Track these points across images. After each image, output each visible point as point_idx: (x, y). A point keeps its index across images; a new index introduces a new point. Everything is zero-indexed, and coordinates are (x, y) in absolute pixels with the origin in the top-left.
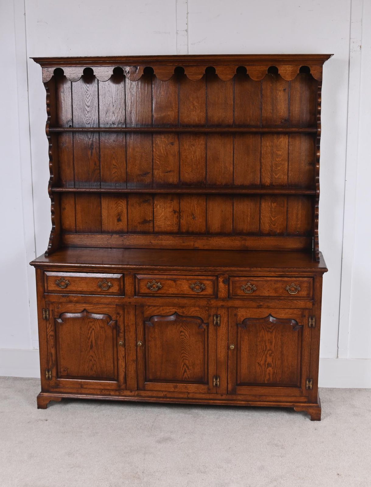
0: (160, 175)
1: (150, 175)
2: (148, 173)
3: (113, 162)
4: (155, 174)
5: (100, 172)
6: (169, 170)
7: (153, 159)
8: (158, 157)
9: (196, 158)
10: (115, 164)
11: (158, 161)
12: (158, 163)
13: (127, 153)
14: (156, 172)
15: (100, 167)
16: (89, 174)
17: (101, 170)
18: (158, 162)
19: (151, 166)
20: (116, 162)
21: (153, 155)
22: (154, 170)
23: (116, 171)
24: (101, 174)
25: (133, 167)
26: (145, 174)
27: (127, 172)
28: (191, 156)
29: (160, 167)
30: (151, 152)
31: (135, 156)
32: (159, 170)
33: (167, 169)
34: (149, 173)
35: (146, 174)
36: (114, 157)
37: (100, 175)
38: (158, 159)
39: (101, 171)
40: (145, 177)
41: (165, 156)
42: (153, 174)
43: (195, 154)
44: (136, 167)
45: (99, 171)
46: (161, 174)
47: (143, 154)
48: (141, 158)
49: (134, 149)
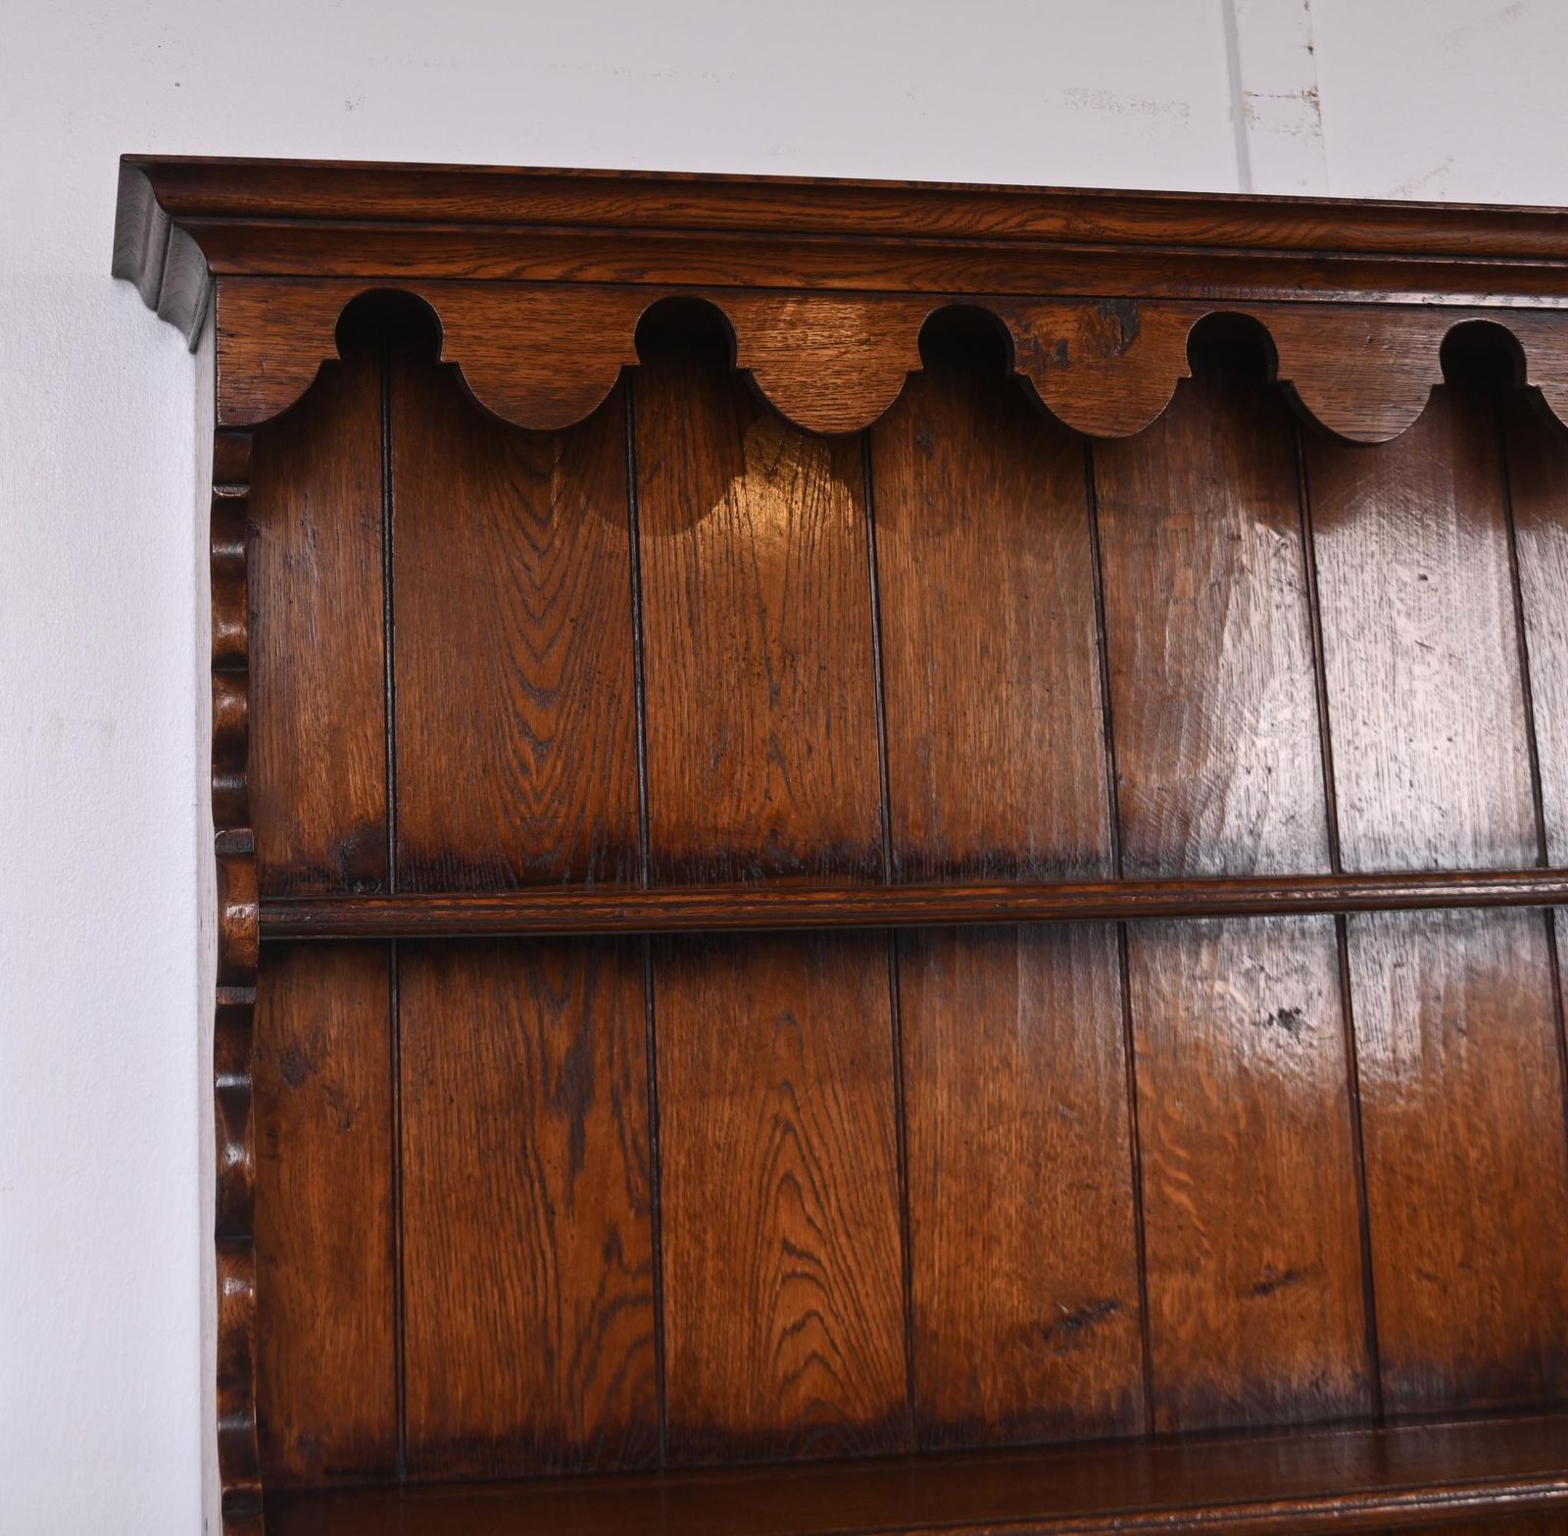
0: (1202, 1315)
1: (1120, 1326)
2: (1105, 1307)
3: (784, 1218)
4: (1166, 1309)
5: (659, 1325)
6: (1282, 1266)
7: (1137, 1169)
8: (1182, 1153)
9: (1487, 1143)
10: (804, 1239)
11: (1181, 1186)
12: (1180, 1211)
13: (914, 1123)
14: (1169, 1292)
15: (658, 1281)
16: (550, 1357)
17: (670, 1306)
18: (1182, 1198)
19: (1127, 1241)
20: (810, 1220)
21: (1135, 1134)
22: (1152, 1279)
23: (813, 1304)
24: (672, 1344)
25: (970, 1259)
26: (1079, 1320)
27: (910, 1316)
28: (1452, 1126)
29: (1206, 1245)
30: (1124, 1107)
31: (983, 1149)
32: (1192, 1267)
33: (1267, 1255)
34: (1113, 1304)
35: (1082, 1318)
36: (788, 1177)
37: (660, 1353)
38: (1179, 1163)
39: (668, 1320)
40: (1075, 1355)
41: (1238, 1135)
42: (1143, 1314)
43: (1477, 1102)
44: (995, 1262)
45: (643, 1321)
46: (1210, 1306)
47: (1053, 1126)
48: (1036, 1166)
49: (969, 1090)
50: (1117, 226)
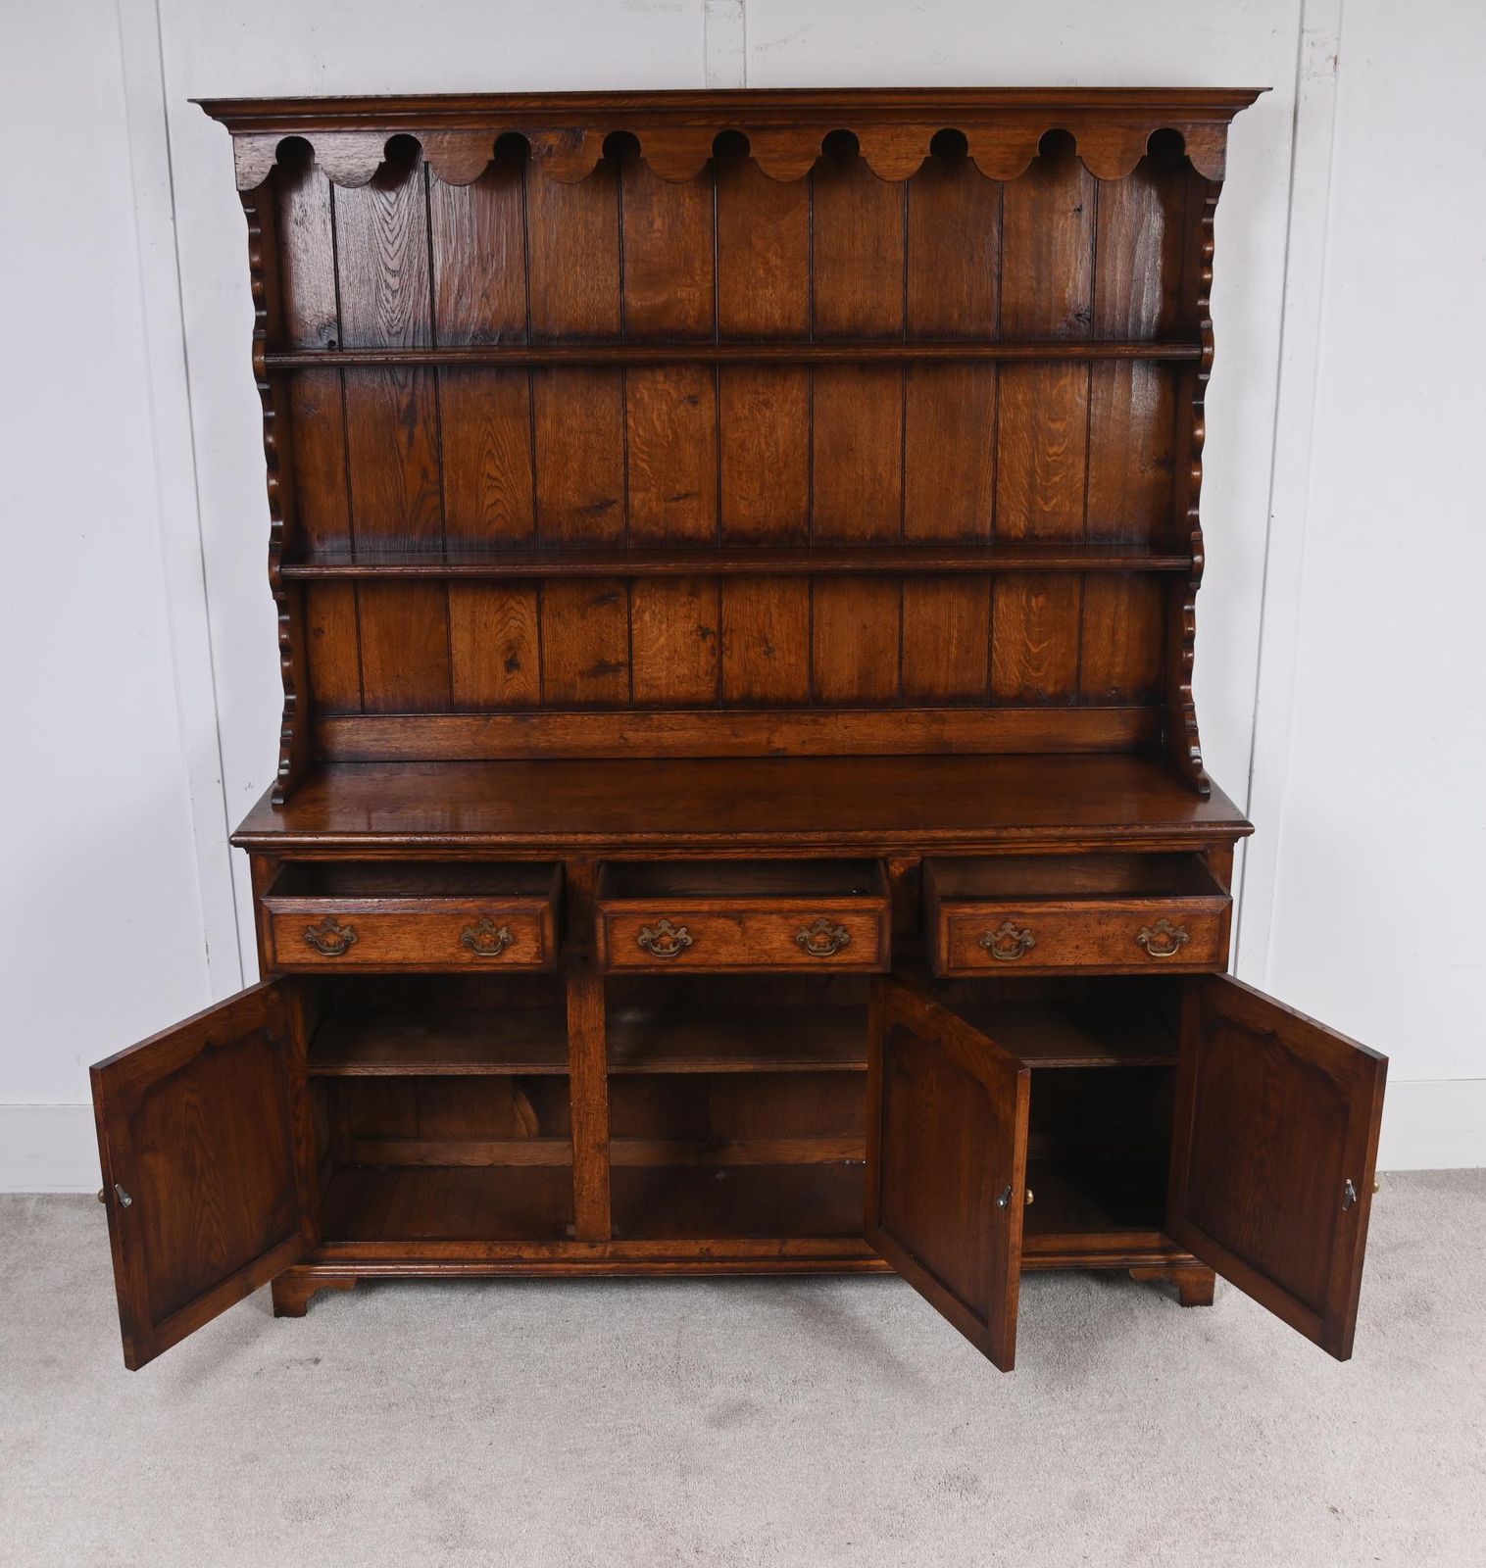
0: (650, 507)
1: (617, 510)
2: (609, 503)
3: (488, 467)
4: (636, 505)
5: (442, 502)
6: (683, 492)
7: (626, 455)
8: (646, 449)
9: (774, 450)
10: (495, 473)
11: (643, 460)
12: (643, 469)
13: (537, 434)
14: (637, 499)
15: (442, 487)
16: (403, 513)
17: (446, 495)
18: (644, 465)
19: (621, 479)
20: (498, 468)
21: (626, 441)
22: (631, 494)
23: (499, 497)
24: (447, 508)
25: (559, 483)
26: (601, 507)
27: (535, 503)
28: (759, 443)
29: (653, 483)
30: (621, 430)
31: (565, 444)
32: (647, 490)
33: (678, 487)
34: (615, 502)
35: (606, 504)
36: (489, 451)
37: (443, 511)
38: (644, 452)
39: (446, 500)
40: (599, 519)
41: (668, 443)
42: (626, 506)
43: (771, 434)
44: (568, 484)
45: (436, 501)
46: (654, 505)
47: (593, 436)
48: (585, 450)
49: (559, 422)
50: (562, 103)
